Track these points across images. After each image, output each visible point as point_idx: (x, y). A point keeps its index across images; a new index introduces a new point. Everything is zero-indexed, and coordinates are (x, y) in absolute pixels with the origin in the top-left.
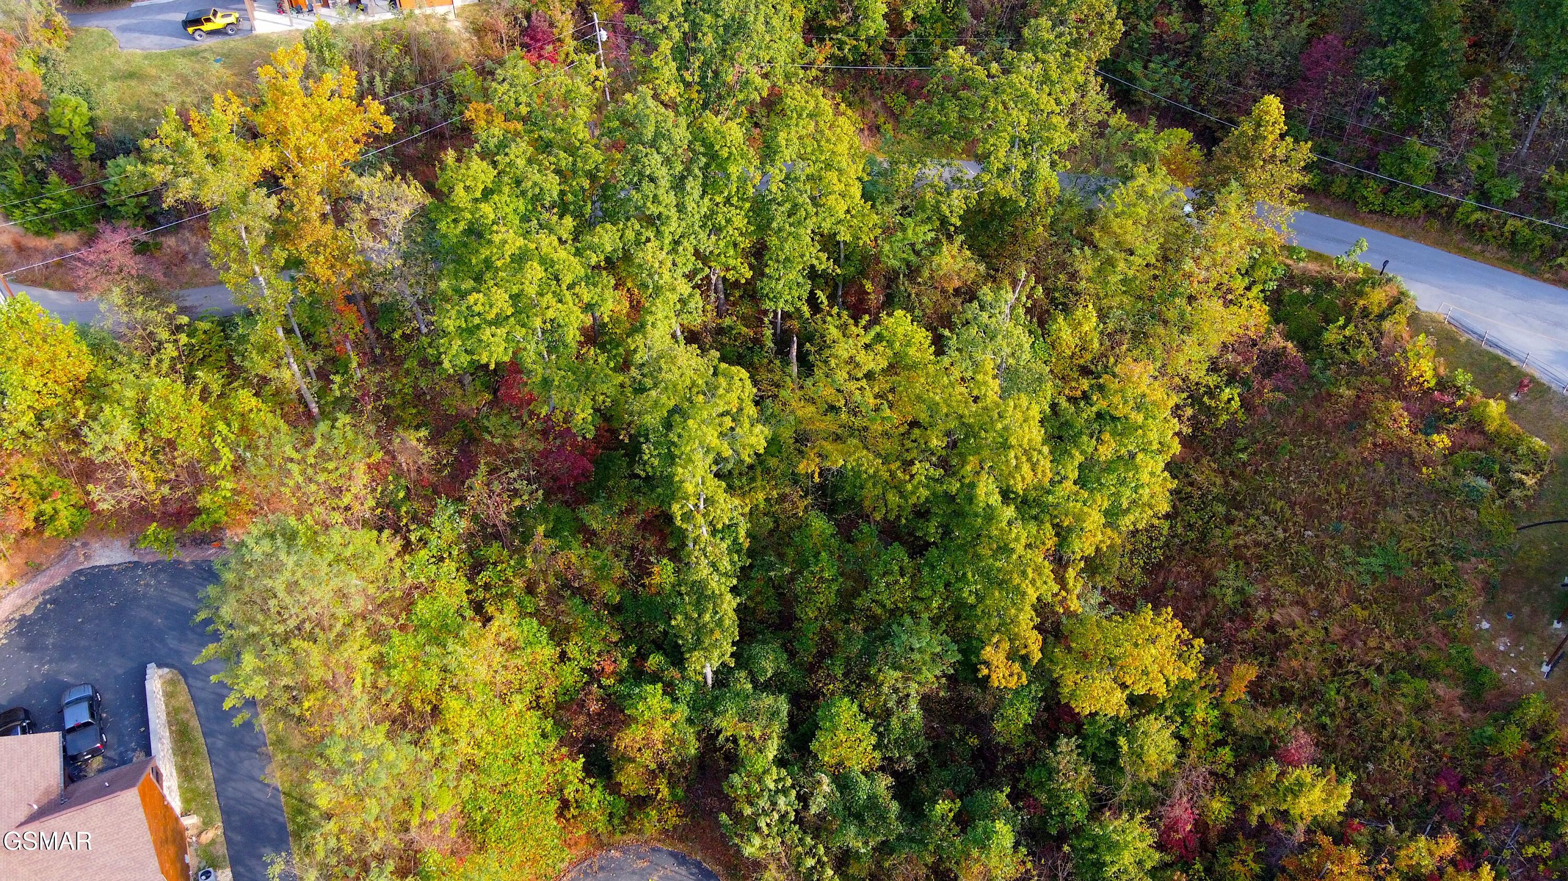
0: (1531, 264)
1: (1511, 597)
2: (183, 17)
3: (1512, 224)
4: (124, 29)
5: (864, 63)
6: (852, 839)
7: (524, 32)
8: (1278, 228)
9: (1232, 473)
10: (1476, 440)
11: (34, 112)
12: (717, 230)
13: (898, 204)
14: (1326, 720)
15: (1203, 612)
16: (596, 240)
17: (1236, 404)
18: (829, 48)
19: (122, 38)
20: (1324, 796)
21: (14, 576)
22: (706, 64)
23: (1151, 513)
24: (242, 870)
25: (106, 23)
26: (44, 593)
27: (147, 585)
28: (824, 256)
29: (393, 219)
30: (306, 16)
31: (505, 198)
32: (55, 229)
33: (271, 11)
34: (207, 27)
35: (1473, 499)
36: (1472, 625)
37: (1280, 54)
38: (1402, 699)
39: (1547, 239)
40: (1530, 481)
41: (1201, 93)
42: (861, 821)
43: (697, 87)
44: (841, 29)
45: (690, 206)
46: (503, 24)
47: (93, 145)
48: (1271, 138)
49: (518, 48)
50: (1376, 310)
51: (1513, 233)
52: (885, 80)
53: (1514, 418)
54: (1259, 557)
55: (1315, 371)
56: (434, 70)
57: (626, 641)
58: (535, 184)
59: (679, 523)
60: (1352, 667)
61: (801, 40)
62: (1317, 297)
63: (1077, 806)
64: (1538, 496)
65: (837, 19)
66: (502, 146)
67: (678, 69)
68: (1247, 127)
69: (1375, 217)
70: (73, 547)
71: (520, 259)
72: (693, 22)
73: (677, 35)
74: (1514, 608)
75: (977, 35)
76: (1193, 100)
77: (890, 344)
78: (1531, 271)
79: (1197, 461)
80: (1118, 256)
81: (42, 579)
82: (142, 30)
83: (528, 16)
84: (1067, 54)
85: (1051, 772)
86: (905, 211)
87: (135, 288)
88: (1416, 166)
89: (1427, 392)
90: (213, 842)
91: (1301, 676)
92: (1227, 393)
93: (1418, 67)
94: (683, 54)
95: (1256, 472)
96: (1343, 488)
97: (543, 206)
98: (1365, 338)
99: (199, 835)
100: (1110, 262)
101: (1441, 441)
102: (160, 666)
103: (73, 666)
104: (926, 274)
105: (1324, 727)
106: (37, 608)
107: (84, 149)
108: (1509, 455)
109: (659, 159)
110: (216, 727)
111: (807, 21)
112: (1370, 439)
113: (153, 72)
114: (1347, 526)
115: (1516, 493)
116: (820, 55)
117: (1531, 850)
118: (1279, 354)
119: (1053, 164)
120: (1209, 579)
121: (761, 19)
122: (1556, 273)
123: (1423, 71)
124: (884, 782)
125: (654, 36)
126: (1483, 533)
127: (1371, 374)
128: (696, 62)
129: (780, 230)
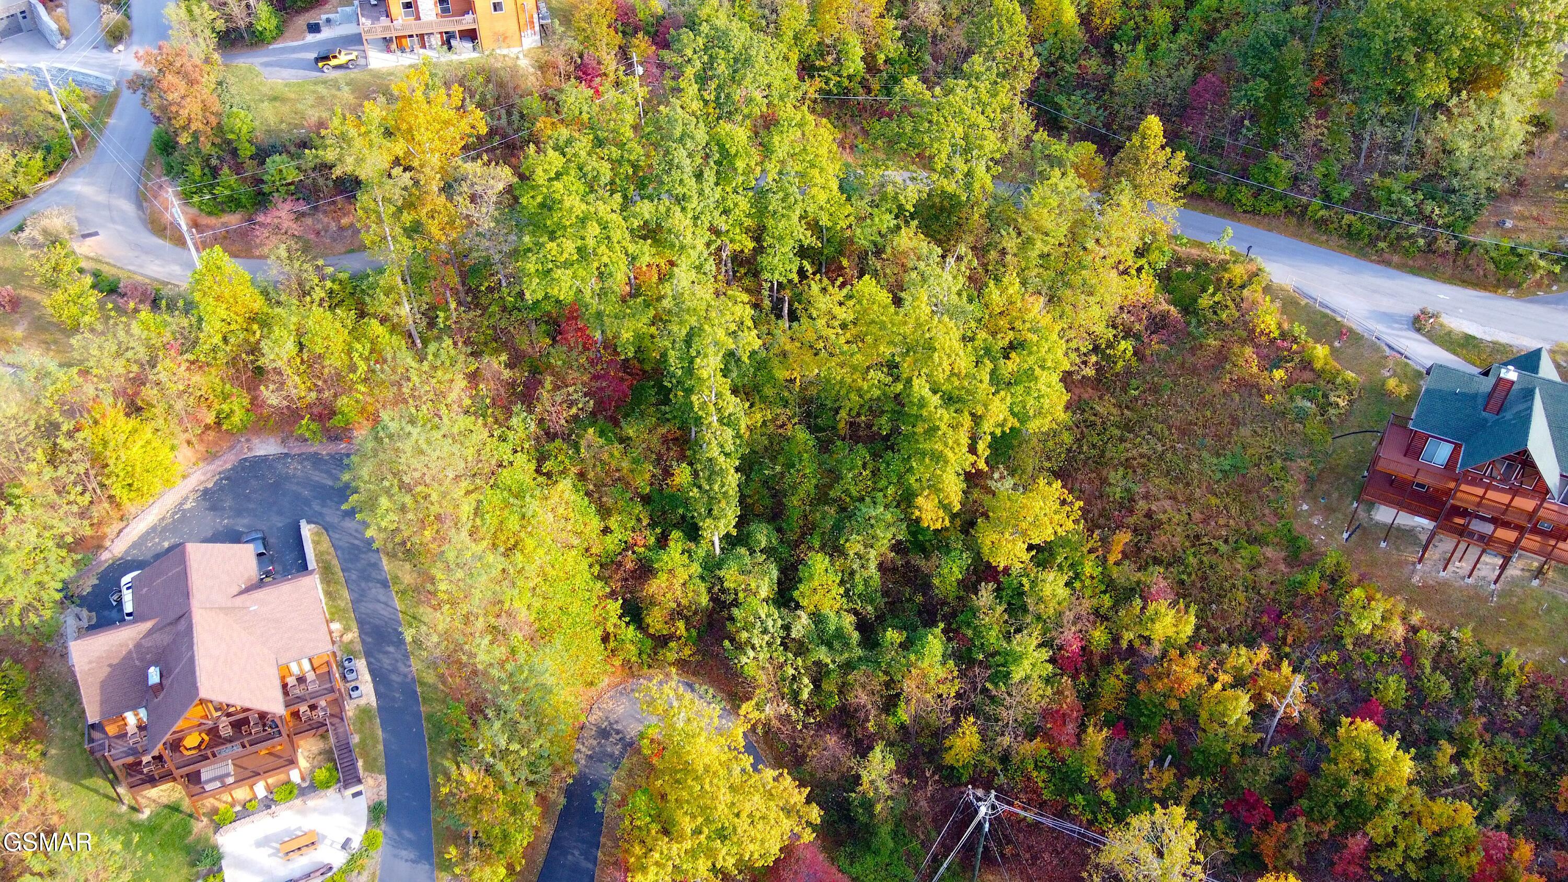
0: (1361, 249)
1: (1325, 487)
2: (313, 55)
3: (1348, 218)
4: (266, 65)
5: (845, 94)
6: (822, 654)
7: (578, 67)
8: (1165, 218)
9: (1127, 407)
10: (1307, 375)
11: (213, 120)
12: (726, 212)
13: (868, 199)
14: (1184, 577)
15: (1100, 506)
16: (638, 209)
17: (1129, 354)
18: (818, 83)
19: (266, 71)
20: (1173, 621)
21: (199, 459)
22: (720, 87)
23: (1050, 418)
24: (372, 660)
25: (250, 60)
26: (220, 473)
27: (295, 469)
28: (809, 233)
29: (490, 192)
30: (408, 55)
31: (571, 178)
32: (223, 211)
33: (381, 51)
34: (334, 62)
35: (1301, 416)
36: (1295, 508)
37: (1173, 89)
38: (1240, 560)
39: (1374, 230)
40: (1342, 404)
41: (1113, 120)
42: (830, 645)
43: (713, 105)
44: (829, 68)
45: (707, 191)
46: (561, 61)
47: (253, 148)
48: (1153, 148)
49: (573, 80)
50: (1239, 282)
51: (1350, 226)
52: (862, 108)
53: (1337, 359)
54: (1143, 466)
55: (1191, 329)
56: (508, 96)
57: (652, 525)
58: (594, 169)
59: (696, 409)
60: (1205, 540)
61: (795, 76)
62: (1198, 274)
63: (993, 637)
64: (1348, 413)
65: (824, 60)
66: (569, 142)
67: (699, 90)
68: (1136, 140)
69: (1248, 216)
70: (239, 441)
71: (583, 221)
72: (711, 56)
73: (698, 65)
74: (1327, 494)
75: (936, 73)
76: (1107, 126)
77: (859, 302)
78: (1362, 254)
79: (1100, 398)
80: (1035, 236)
81: (218, 462)
82: (279, 65)
83: (581, 56)
84: (996, 83)
85: (974, 612)
86: (873, 204)
87: (294, 247)
88: (1276, 175)
89: (1273, 341)
90: (351, 642)
91: (1169, 548)
92: (1123, 345)
93: (1275, 98)
94: (702, 79)
95: (1145, 405)
96: (1208, 413)
97: (599, 185)
98: (1229, 303)
99: (341, 636)
100: (1030, 241)
101: (1279, 374)
102: (309, 522)
103: (245, 521)
104: (889, 250)
105: (1182, 582)
106: (215, 483)
107: (246, 151)
108: (1330, 385)
109: (685, 153)
110: (350, 565)
111: (800, 62)
112: (1228, 376)
113: (293, 96)
114: (1209, 441)
115: (1332, 411)
116: (812, 88)
117: (1324, 658)
118: (1165, 316)
119: (988, 169)
120: (1104, 481)
121: (762, 53)
122: (1381, 255)
123: (1279, 101)
124: (849, 620)
125: (680, 66)
126: (1308, 441)
127: (1233, 329)
128: (713, 85)
129: (775, 213)
